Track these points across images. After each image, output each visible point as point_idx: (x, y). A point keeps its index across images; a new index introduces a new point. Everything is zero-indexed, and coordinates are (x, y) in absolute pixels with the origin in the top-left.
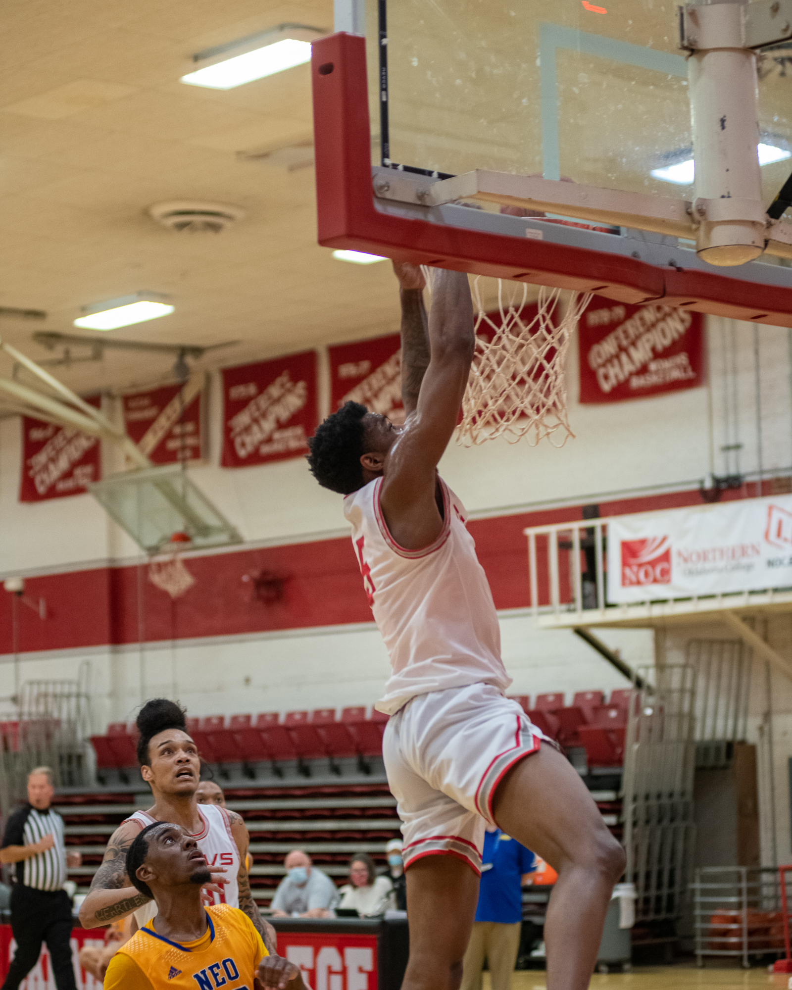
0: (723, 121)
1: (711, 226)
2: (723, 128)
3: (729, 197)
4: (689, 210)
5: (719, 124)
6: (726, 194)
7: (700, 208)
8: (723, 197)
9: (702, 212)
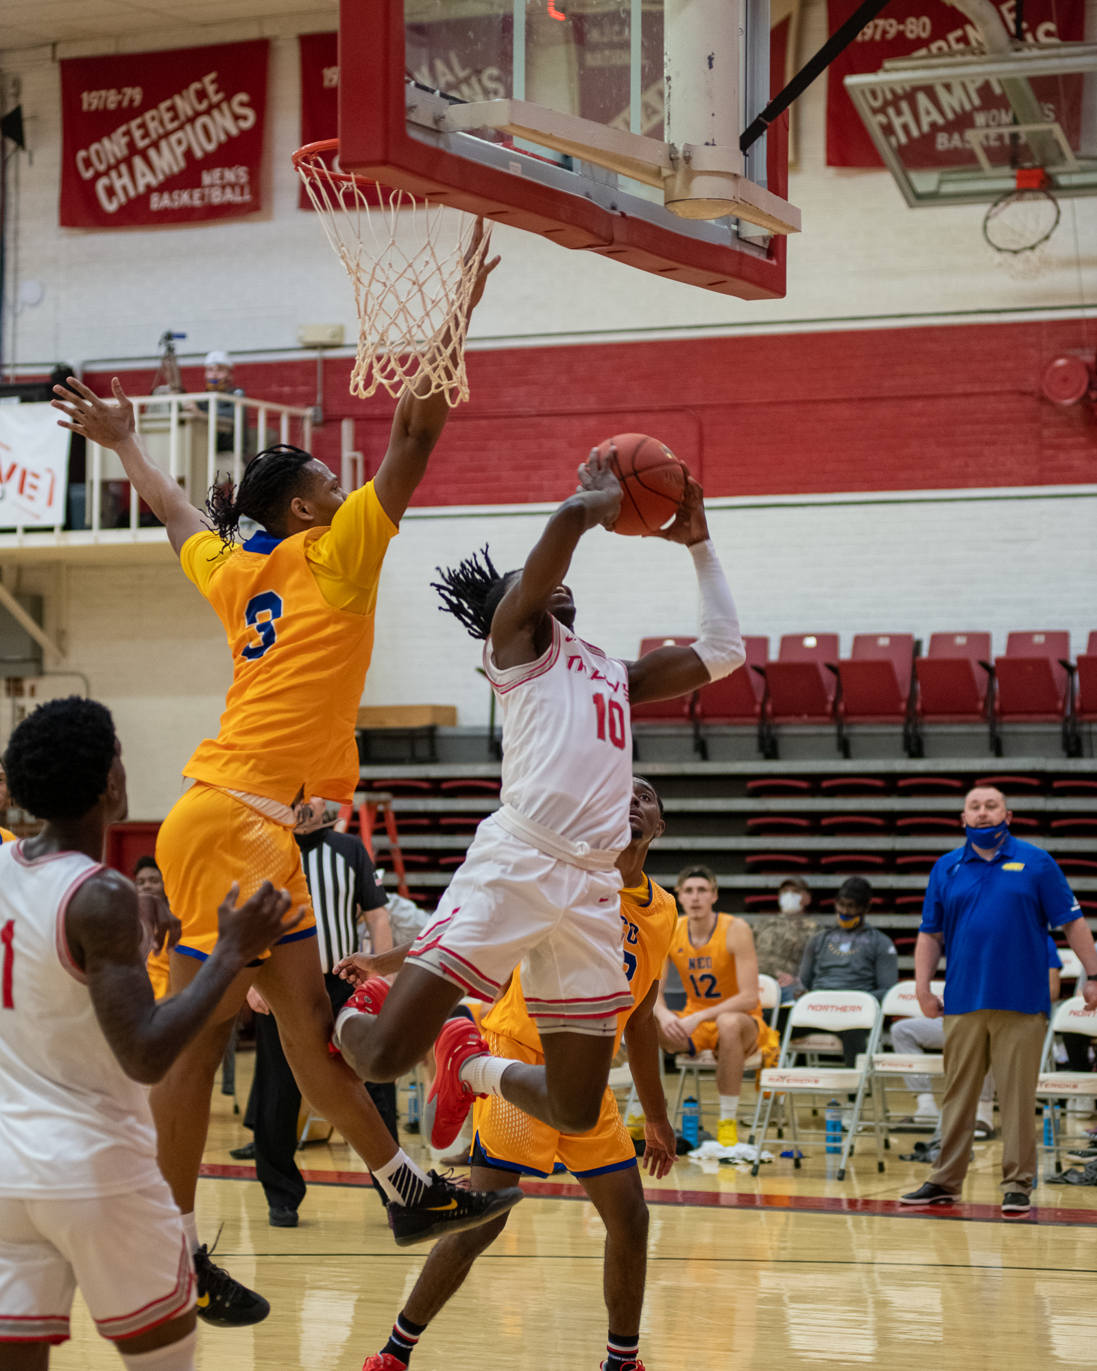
0: (710, 59)
1: (690, 175)
2: (711, 66)
3: (713, 145)
4: (672, 156)
5: (707, 61)
6: (711, 142)
7: (687, 154)
8: (707, 144)
9: (688, 159)
